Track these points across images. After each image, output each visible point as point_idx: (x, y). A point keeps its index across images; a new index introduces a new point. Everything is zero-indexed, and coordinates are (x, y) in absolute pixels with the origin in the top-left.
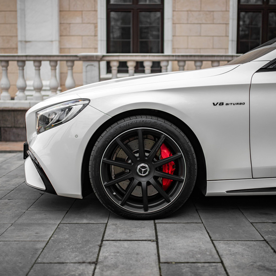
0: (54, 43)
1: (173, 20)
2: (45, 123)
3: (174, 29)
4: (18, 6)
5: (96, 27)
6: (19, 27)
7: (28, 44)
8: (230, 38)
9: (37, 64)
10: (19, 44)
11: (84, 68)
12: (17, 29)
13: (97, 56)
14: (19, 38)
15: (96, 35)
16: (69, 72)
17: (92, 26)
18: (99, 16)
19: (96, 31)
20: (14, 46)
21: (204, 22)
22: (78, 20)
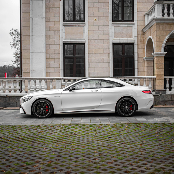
0: (44, 71)
1: (89, 61)
2: (24, 100)
3: (89, 65)
4: (31, 57)
5: (60, 64)
6: (31, 64)
7: (34, 71)
8: (110, 68)
9: (40, 81)
10: (31, 71)
11: (56, 82)
12: (30, 66)
13: (60, 78)
14: (31, 69)
15: (60, 67)
16: (51, 84)
17: (58, 64)
18: (61, 61)
19: (60, 66)
20: (29, 72)
21: (100, 62)
22: (53, 62)
